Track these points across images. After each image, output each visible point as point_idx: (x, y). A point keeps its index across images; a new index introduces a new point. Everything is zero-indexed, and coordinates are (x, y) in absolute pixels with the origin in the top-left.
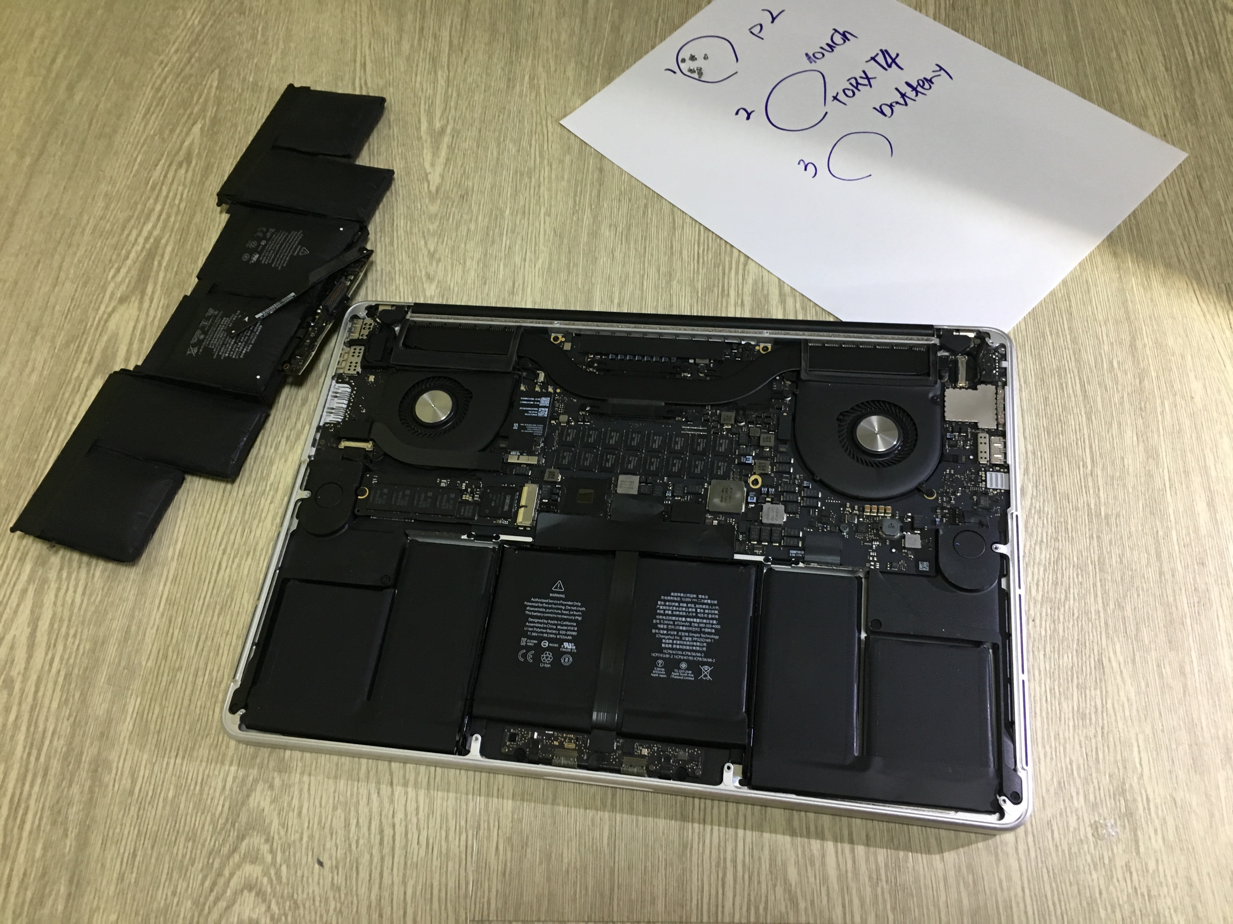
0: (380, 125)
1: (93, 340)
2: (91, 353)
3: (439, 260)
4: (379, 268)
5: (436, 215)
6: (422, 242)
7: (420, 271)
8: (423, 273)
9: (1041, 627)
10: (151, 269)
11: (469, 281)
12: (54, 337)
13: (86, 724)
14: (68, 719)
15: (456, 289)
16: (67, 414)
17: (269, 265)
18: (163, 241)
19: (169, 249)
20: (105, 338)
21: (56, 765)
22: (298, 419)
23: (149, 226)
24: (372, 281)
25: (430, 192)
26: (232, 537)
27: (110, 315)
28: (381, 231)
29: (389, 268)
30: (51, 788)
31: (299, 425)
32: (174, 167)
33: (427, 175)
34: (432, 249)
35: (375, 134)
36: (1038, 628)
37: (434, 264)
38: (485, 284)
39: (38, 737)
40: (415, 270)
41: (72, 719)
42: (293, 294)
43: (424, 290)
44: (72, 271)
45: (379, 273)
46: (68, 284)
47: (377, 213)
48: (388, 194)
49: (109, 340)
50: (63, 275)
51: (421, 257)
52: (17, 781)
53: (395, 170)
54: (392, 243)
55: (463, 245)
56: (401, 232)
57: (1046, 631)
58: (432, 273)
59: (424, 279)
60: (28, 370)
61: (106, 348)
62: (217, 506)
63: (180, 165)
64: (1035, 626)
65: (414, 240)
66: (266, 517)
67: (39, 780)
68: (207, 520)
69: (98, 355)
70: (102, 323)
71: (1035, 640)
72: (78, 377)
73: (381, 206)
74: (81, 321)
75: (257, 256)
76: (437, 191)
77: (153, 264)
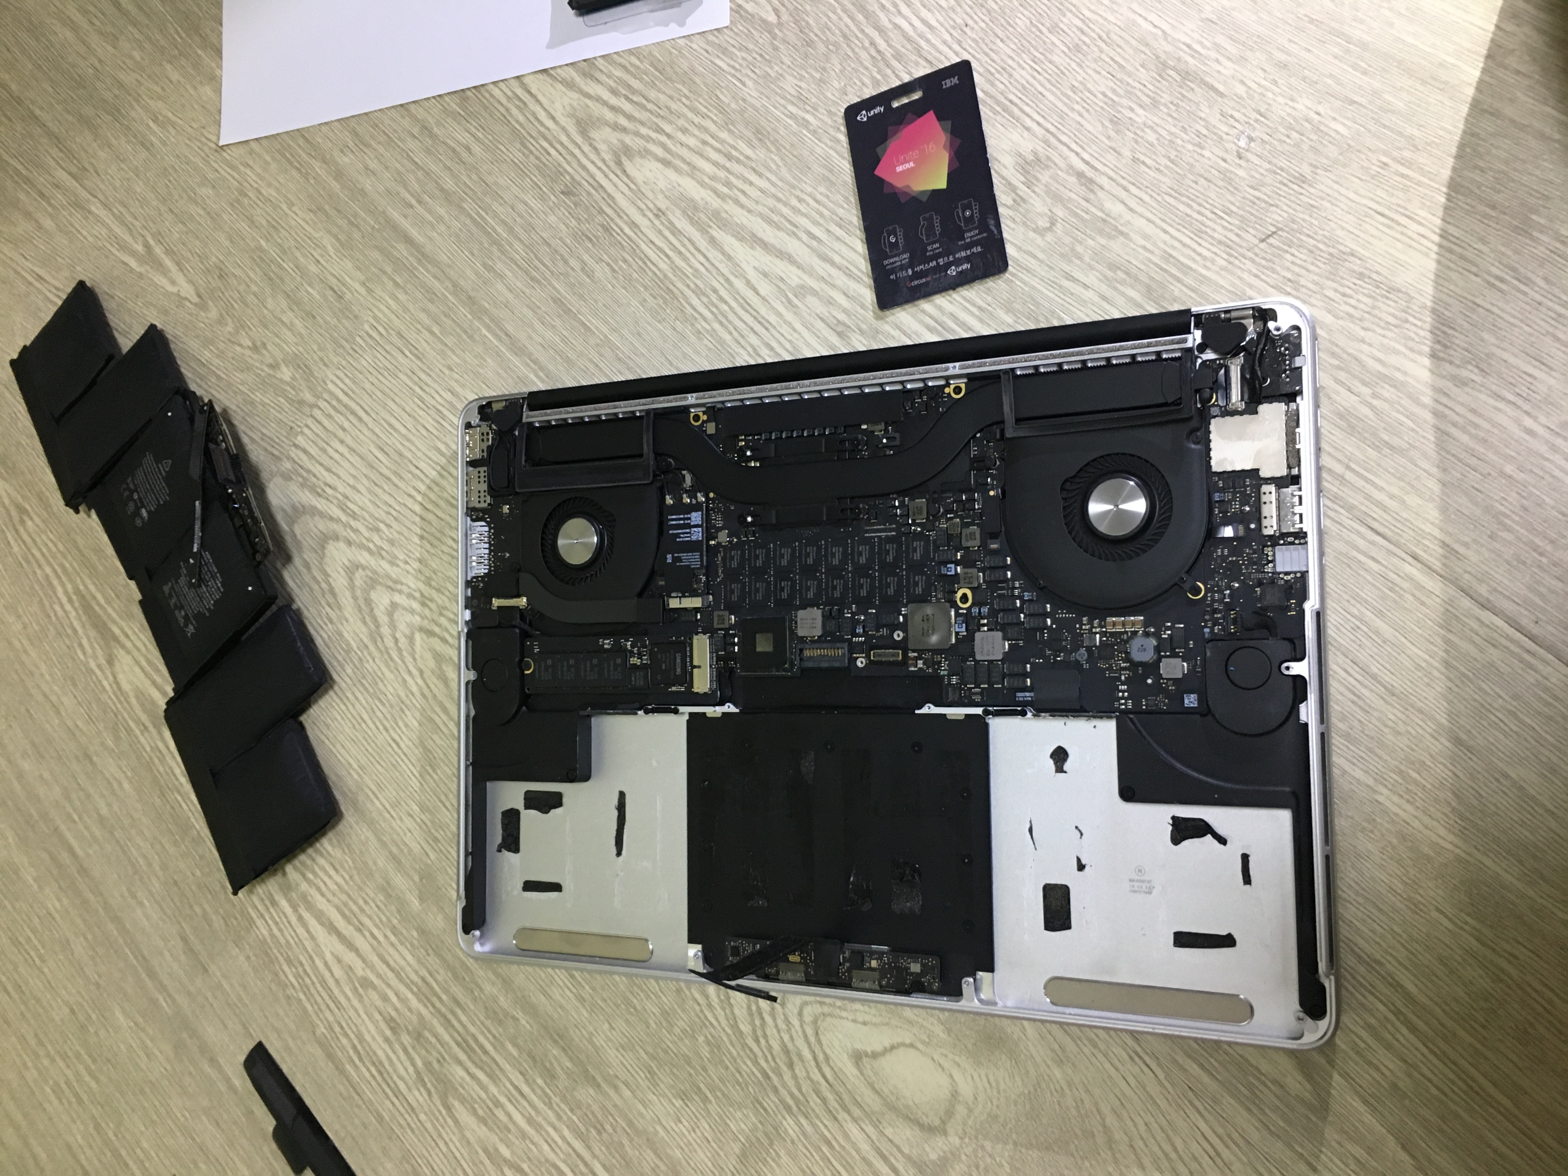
0: (104, 304)
1: (129, 713)
2: (138, 721)
3: (264, 345)
4: (234, 407)
5: (221, 315)
6: (238, 348)
7: (262, 370)
8: (266, 369)
9: (976, 23)
10: (99, 616)
11: (303, 331)
12: (102, 744)
13: (443, 942)
14: (428, 955)
15: (301, 349)
16: (177, 779)
17: (159, 505)
18: (81, 587)
19: (92, 588)
20: (133, 701)
21: (457, 990)
22: (318, 583)
23: (60, 590)
24: (242, 423)
25: (196, 305)
26: (379, 714)
27: (117, 683)
28: (201, 379)
29: (239, 398)
30: (472, 1007)
31: (324, 585)
32: (21, 529)
33: (179, 296)
34: (250, 344)
35: (109, 316)
36: (976, 27)
37: (264, 352)
38: (314, 317)
39: (425, 989)
40: (258, 375)
41: (430, 951)
42: (197, 503)
43: (281, 380)
44: (56, 688)
45: (239, 411)
46: (65, 700)
47: (183, 370)
48: (172, 346)
49: (137, 697)
50: (54, 699)
51: (250, 360)
52: (446, 1029)
53: (154, 322)
54: (219, 377)
55: (266, 311)
56: (216, 361)
57: (983, 21)
58: (271, 361)
59: (271, 372)
60: (116, 786)
61: (142, 705)
62: (343, 708)
63: (22, 522)
64: (972, 29)
65: (230, 355)
66: (383, 674)
67: (459, 1012)
68: (350, 725)
69: (144, 718)
70: (119, 693)
71: (983, 40)
72: (151, 747)
73: (179, 362)
74: (105, 712)
75: (144, 511)
76: (199, 296)
77: (95, 612)
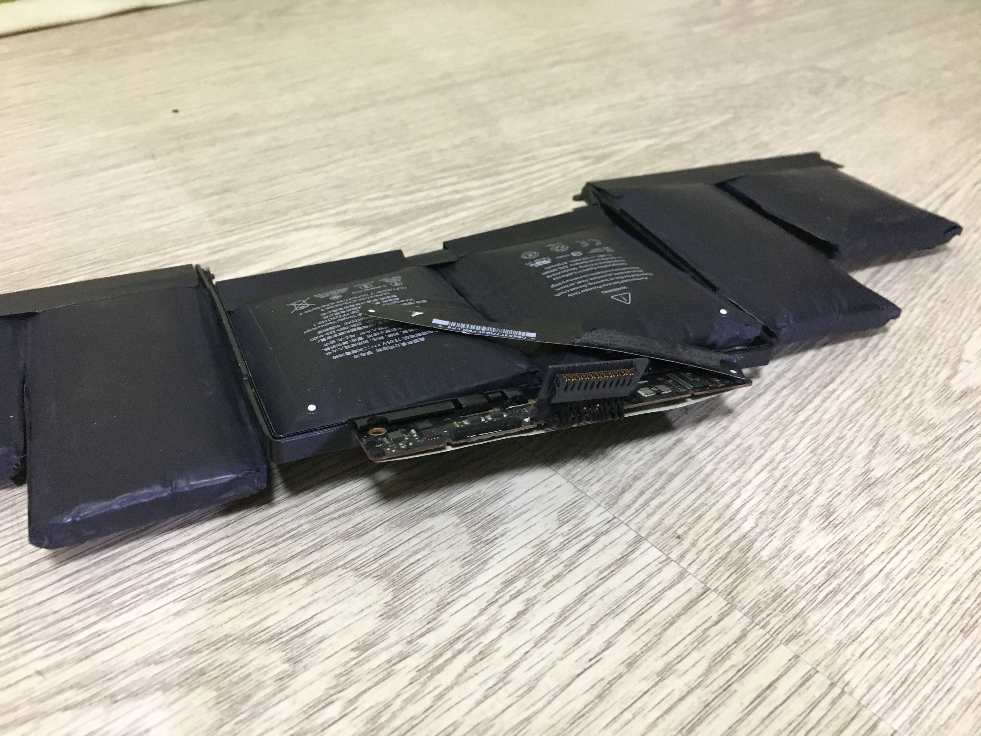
42: (533, 335)
74: (274, 212)
